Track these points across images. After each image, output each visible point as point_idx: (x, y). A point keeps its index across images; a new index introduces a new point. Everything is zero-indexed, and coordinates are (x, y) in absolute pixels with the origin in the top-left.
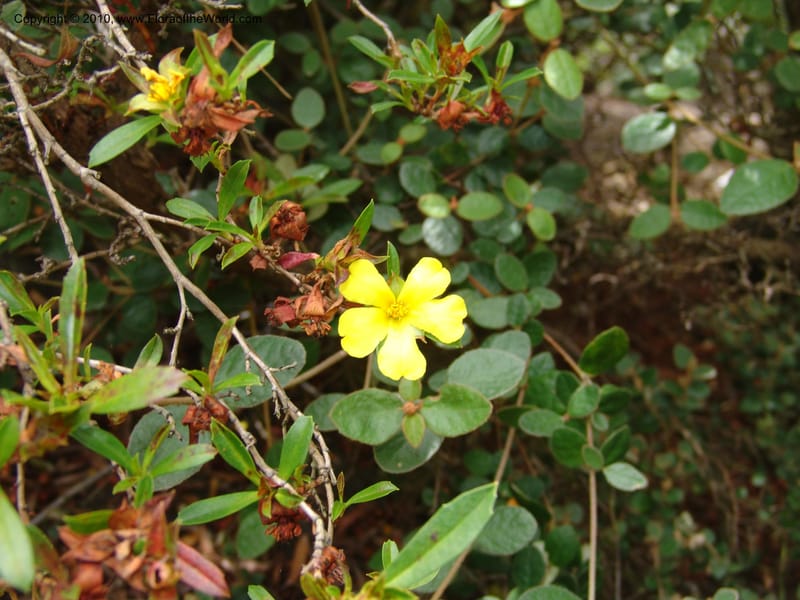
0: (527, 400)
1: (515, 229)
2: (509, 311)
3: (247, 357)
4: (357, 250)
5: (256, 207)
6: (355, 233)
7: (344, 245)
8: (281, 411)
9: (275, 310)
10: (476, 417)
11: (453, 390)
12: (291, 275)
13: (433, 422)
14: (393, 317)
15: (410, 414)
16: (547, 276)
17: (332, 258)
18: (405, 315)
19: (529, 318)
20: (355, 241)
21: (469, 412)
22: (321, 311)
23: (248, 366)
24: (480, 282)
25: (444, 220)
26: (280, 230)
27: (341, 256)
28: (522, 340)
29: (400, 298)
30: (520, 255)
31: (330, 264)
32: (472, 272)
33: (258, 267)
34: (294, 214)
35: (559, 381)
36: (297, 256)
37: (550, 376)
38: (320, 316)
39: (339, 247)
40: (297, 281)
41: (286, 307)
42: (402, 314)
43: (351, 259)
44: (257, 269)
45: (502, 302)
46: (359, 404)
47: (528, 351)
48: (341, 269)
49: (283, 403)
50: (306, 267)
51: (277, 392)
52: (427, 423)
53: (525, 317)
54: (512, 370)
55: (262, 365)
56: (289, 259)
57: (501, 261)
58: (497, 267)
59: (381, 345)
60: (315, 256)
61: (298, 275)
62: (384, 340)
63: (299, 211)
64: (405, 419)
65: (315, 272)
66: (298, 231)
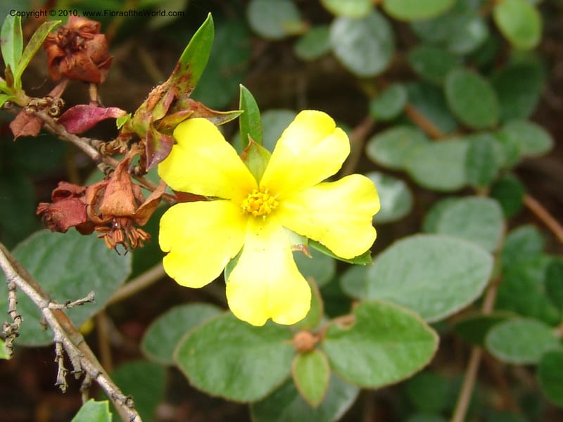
0: (500, 304)
1: (476, 31)
2: (470, 163)
3: (11, 285)
4: (186, 101)
5: (12, 33)
6: (184, 72)
7: (163, 93)
8: (69, 377)
9: (53, 206)
10: (413, 356)
11: (374, 310)
12: (83, 143)
13: (341, 362)
14: (255, 215)
15: (305, 352)
16: (529, 103)
17: (144, 117)
18: (274, 211)
19: (502, 171)
20: (183, 86)
21: (401, 346)
22: (128, 207)
23: (12, 301)
24: (424, 115)
25: (365, 20)
26: (62, 67)
27: (159, 114)
28: (489, 212)
29: (263, 183)
30: (485, 71)
31: (141, 127)
32: (412, 99)
33: (23, 133)
34: (86, 39)
35: (550, 273)
36: (91, 113)
37: (536, 265)
38: (128, 217)
39: (154, 100)
40: (94, 153)
41: (72, 202)
42: (267, 208)
43: (176, 118)
44: (21, 138)
45: (458, 148)
46: (224, 336)
47: (498, 228)
48: (158, 136)
49: (75, 363)
50: (106, 130)
51: (62, 344)
52: (332, 366)
53: (494, 174)
54: (471, 271)
55: (36, 298)
56: (77, 116)
57: (456, 82)
58: (451, 90)
59: (232, 263)
60: (118, 113)
61: (95, 142)
62: (237, 256)
63: (94, 32)
64: (296, 361)
65: (119, 138)
66: (94, 67)
